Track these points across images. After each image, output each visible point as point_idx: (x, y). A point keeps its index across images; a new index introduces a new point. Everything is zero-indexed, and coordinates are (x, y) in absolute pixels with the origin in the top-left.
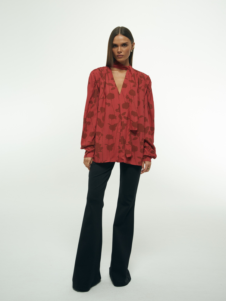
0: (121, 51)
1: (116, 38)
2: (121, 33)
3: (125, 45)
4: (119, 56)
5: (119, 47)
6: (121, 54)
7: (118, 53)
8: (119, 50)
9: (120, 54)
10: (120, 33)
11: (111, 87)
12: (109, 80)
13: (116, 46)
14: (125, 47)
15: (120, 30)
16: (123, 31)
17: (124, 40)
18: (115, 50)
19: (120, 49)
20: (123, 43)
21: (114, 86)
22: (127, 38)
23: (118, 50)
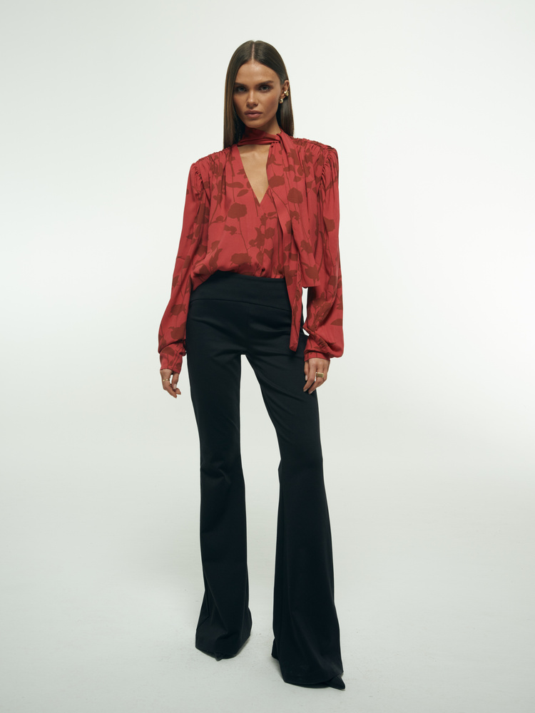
0: (257, 102)
1: (244, 69)
2: (256, 58)
3: (265, 88)
4: (250, 115)
5: (252, 93)
6: (256, 109)
7: (249, 105)
8: (251, 100)
9: (252, 108)
10: (253, 57)
11: (237, 190)
12: (233, 175)
13: (244, 89)
14: (264, 92)
15: (253, 50)
16: (260, 53)
17: (264, 74)
18: (241, 99)
19: (254, 97)
20: (260, 82)
21: (245, 187)
22: (270, 71)
23: (247, 100)
